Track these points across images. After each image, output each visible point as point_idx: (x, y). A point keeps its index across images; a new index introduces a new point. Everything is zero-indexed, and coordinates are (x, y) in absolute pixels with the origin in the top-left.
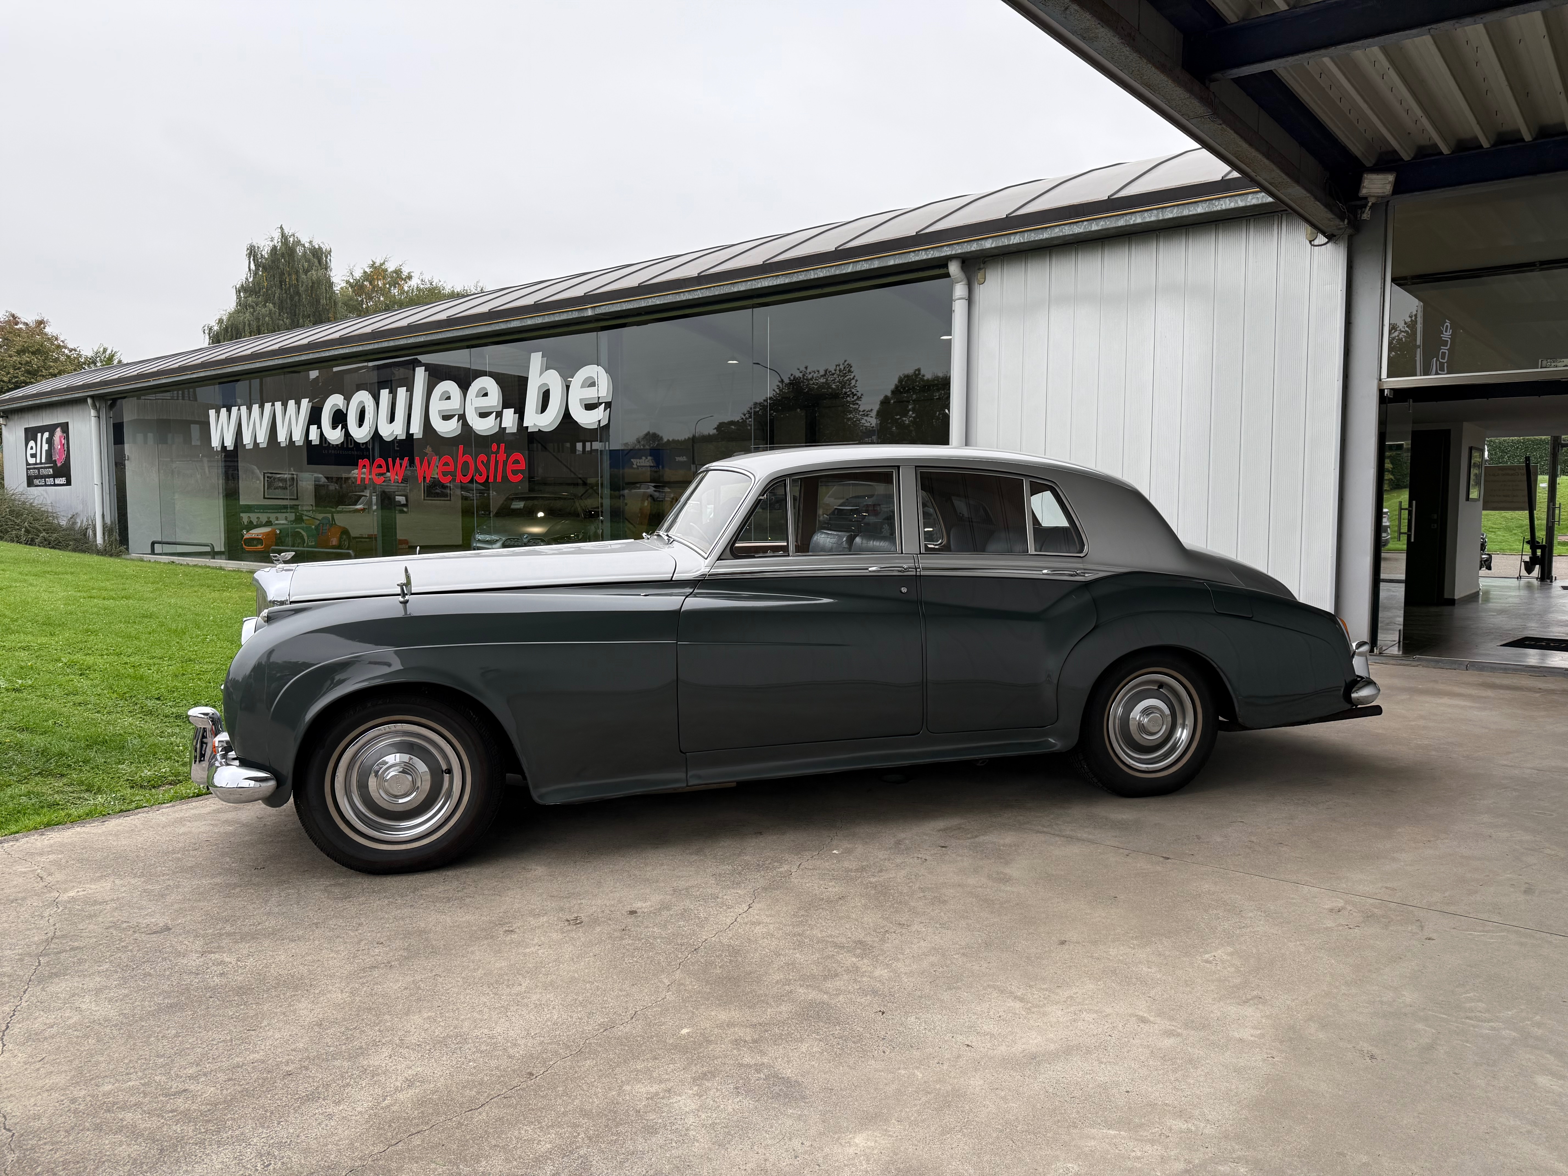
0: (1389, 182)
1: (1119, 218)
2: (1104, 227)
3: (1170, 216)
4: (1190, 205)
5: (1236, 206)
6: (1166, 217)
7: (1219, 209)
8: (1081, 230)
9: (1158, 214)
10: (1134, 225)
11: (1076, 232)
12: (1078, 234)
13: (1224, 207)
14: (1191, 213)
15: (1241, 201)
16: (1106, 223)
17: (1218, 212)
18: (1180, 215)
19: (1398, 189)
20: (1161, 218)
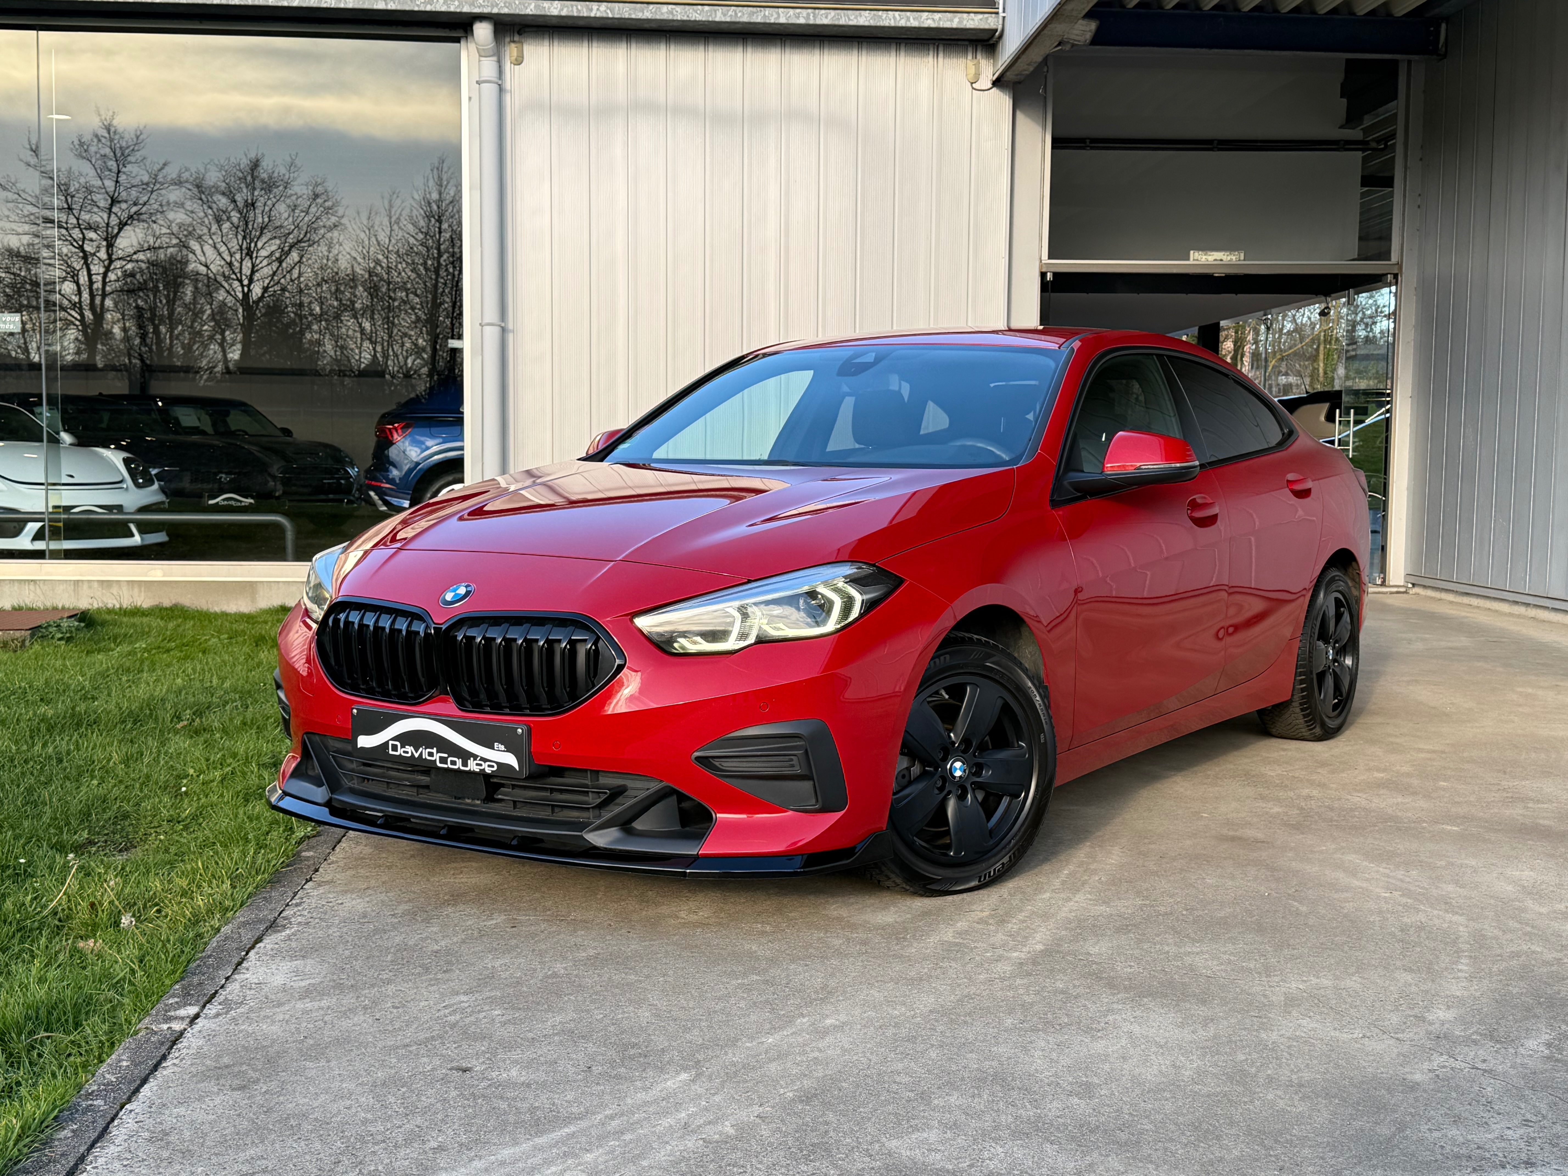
0: (1090, 31)
1: (754, 9)
2: (734, 20)
3: (825, 21)
4: (850, 12)
5: (909, 25)
6: (818, 22)
7: (887, 25)
8: (699, 18)
9: (808, 14)
10: (774, 24)
11: (693, 19)
12: (695, 21)
13: (893, 24)
14: (851, 23)
15: (914, 19)
16: (736, 14)
17: (884, 27)
18: (836, 23)
19: (1097, 40)
20: (811, 22)
